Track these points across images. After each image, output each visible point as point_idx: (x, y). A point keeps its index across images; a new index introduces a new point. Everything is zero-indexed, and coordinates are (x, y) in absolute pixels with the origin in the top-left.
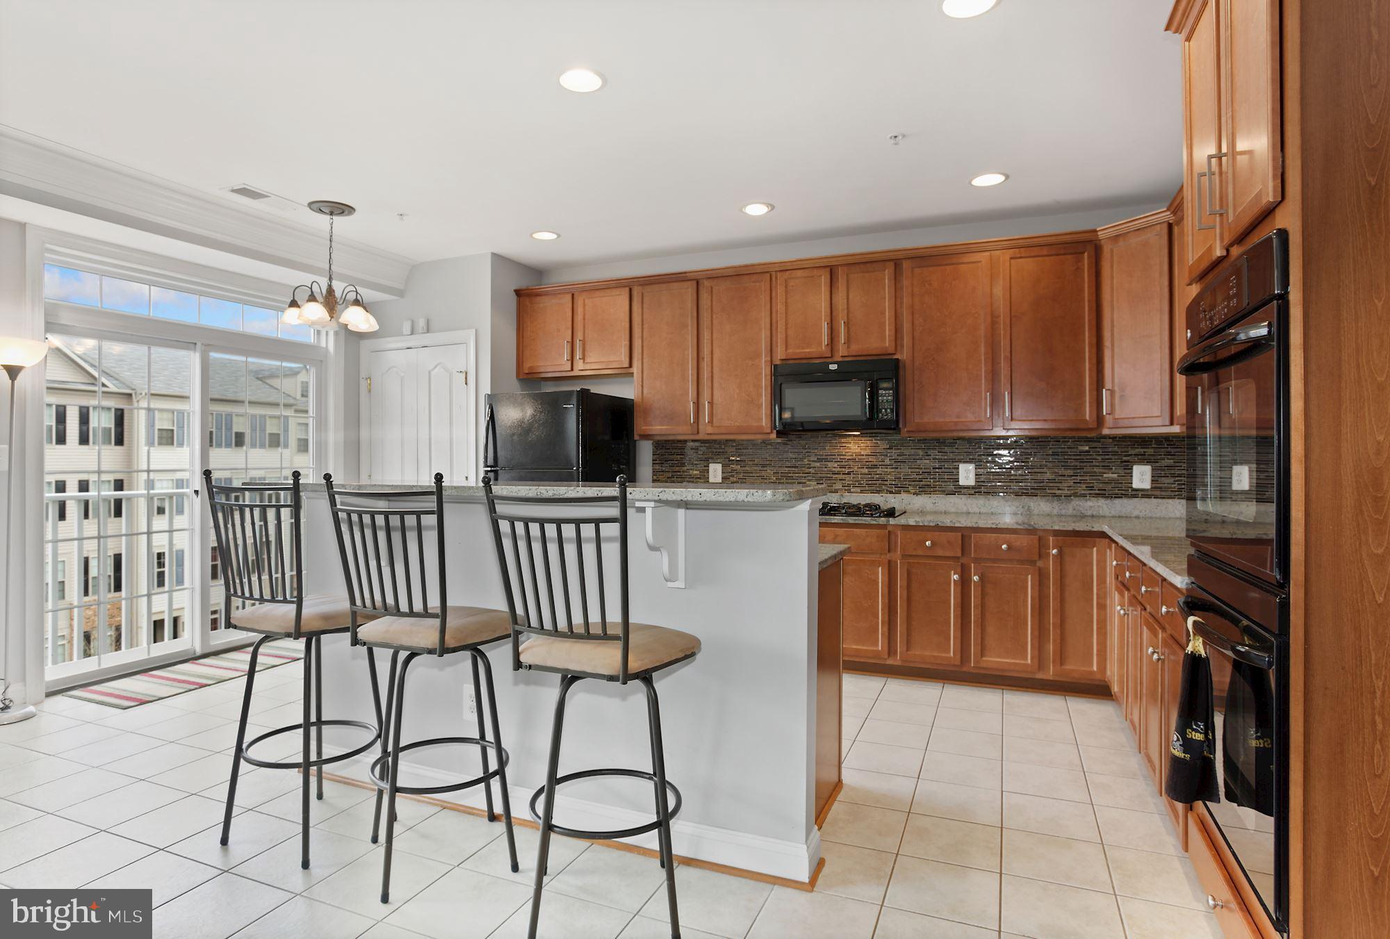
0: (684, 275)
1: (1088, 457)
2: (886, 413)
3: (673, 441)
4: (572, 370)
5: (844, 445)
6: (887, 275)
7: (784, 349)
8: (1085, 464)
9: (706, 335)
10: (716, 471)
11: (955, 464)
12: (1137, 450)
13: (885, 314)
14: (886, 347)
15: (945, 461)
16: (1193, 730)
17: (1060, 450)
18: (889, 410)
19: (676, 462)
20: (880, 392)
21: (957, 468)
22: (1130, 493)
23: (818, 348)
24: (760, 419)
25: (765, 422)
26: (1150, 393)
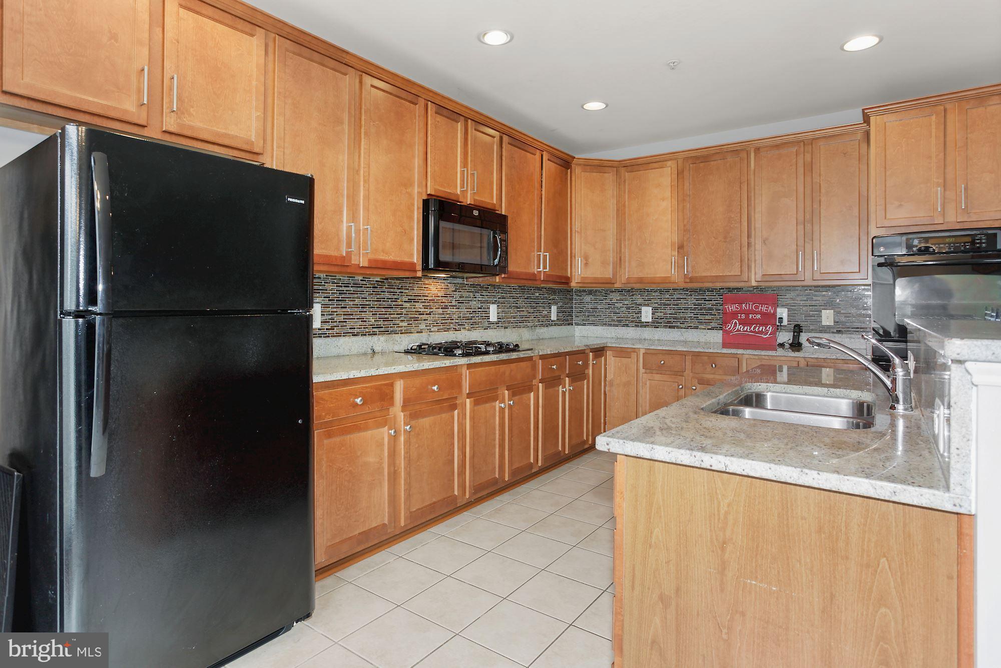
1: (538, 300)
2: (502, 262)
4: (148, 125)
6: (496, 141)
7: (432, 184)
8: (537, 305)
9: (364, 143)
11: (488, 304)
12: (553, 296)
13: (493, 175)
14: (495, 204)
15: (483, 302)
17: (529, 295)
18: (503, 259)
21: (489, 308)
22: (551, 323)
23: (455, 191)
24: (412, 255)
25: (416, 258)
26: (604, 263)
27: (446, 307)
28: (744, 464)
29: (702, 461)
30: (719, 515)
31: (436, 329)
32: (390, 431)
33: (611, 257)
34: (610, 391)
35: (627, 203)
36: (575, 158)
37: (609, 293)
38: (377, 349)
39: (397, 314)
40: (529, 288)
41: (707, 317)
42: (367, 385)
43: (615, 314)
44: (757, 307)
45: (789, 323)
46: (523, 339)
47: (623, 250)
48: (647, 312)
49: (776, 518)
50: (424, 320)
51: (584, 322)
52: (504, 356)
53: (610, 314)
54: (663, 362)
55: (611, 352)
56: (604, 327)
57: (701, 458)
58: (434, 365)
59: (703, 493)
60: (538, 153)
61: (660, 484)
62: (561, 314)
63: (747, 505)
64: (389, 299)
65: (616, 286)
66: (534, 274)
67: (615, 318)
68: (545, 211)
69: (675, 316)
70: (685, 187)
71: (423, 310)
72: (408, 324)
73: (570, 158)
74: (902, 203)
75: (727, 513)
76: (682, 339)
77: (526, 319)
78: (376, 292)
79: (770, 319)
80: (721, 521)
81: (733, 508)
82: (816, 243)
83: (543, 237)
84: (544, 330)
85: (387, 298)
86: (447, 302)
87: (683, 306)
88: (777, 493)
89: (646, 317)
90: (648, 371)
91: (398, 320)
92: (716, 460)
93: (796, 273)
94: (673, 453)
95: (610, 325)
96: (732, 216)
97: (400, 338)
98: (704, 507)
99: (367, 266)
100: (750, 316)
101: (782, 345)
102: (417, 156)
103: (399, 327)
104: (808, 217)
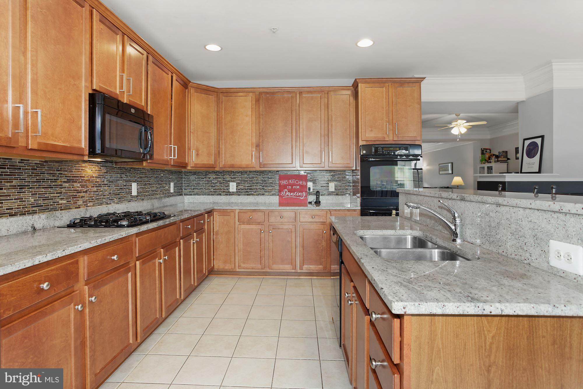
6: (144, 58)
7: (97, 81)
11: (131, 183)
12: (171, 176)
14: (143, 106)
15: (127, 181)
17: (157, 176)
21: (132, 185)
22: (170, 194)
23: (115, 91)
24: (80, 141)
25: (84, 144)
26: (209, 155)
27: (100, 186)
28: (515, 307)
29: (484, 310)
30: (485, 346)
31: (91, 204)
32: (77, 307)
33: (213, 151)
34: (216, 238)
35: (223, 116)
36: (190, 82)
37: (208, 174)
38: (38, 226)
39: (57, 193)
40: (157, 170)
41: (269, 188)
42: (53, 268)
43: (212, 188)
44: (297, 182)
45: (313, 190)
46: (155, 207)
47: (221, 147)
48: (233, 186)
49: (526, 340)
50: (82, 197)
51: (191, 193)
52: (161, 223)
53: (208, 188)
54: (251, 217)
55: (217, 213)
56: (205, 196)
57: (483, 307)
58: (114, 238)
59: (473, 332)
60: (170, 74)
61: (440, 331)
62: (176, 188)
63: (506, 334)
64: (49, 180)
65: (216, 169)
66: (167, 161)
67: (212, 190)
68: (174, 116)
69: (251, 188)
70: (260, 110)
71: (81, 189)
72: (67, 202)
73: (188, 82)
74: (372, 129)
75: (491, 344)
76: (255, 201)
77: (156, 193)
78: (36, 173)
79: (304, 188)
80: (487, 350)
81: (496, 339)
82: (330, 147)
83: (172, 134)
84: (167, 200)
85: (47, 179)
86: (101, 182)
87: (255, 182)
88: (526, 323)
89: (233, 189)
90: (241, 223)
91: (58, 199)
92: (494, 307)
93: (320, 163)
94: (461, 307)
95: (209, 195)
96: (287, 129)
97: (61, 214)
98: (474, 343)
99: (36, 148)
100: (294, 187)
101: (310, 203)
102: (84, 53)
103: (58, 204)
104: (326, 133)
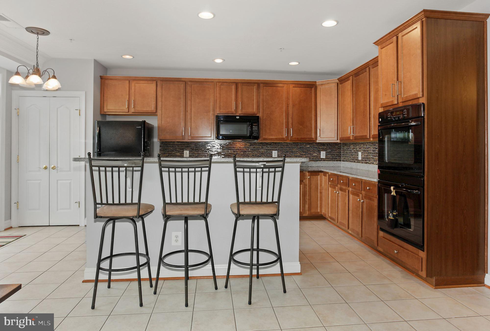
0: (180, 79)
1: (309, 149)
2: (255, 134)
3: (169, 142)
4: (129, 112)
5: (235, 144)
6: (255, 87)
7: (219, 110)
8: (308, 151)
9: (189, 103)
10: (187, 153)
11: (271, 151)
12: (322, 147)
13: (254, 101)
14: (254, 112)
15: (268, 150)
16: (394, 212)
17: (302, 147)
18: (256, 133)
19: (170, 150)
20: (253, 127)
22: (320, 159)
23: (231, 110)
25: (211, 135)
43: (352, 156)
48: (360, 155)
62: (329, 156)
99: (191, 139)
102: (211, 102)
